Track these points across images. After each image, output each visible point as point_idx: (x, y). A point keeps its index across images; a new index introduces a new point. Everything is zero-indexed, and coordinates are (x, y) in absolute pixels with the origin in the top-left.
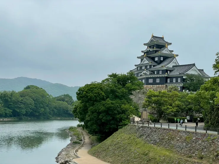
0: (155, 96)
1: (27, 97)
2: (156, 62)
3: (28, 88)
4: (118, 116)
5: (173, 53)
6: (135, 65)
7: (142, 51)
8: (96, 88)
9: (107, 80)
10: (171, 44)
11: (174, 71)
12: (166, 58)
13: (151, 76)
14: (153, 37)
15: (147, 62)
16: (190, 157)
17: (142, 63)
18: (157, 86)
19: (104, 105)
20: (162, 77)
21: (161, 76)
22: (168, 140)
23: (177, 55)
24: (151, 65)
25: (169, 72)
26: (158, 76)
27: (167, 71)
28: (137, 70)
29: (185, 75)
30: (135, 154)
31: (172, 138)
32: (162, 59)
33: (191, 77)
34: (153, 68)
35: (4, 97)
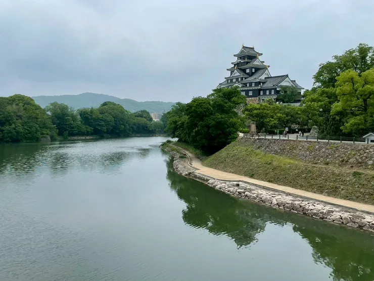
0: (256, 109)
1: (106, 114)
2: (247, 74)
3: (105, 104)
4: (227, 130)
5: (264, 64)
6: (225, 78)
7: (232, 63)
8: (204, 103)
9: (212, 95)
10: (262, 54)
11: (266, 83)
12: (257, 69)
13: (244, 89)
14: (244, 47)
15: (238, 74)
16: (316, 164)
17: (233, 75)
18: (250, 98)
19: (213, 120)
20: (255, 90)
21: (254, 88)
22: (290, 149)
23: (269, 66)
24: (243, 78)
25: (261, 84)
26: (251, 88)
27: (259, 83)
28: (228, 82)
29: (279, 87)
30: (257, 163)
31: (293, 148)
32: (253, 71)
33: (285, 89)
34: (245, 81)
35: (84, 114)
